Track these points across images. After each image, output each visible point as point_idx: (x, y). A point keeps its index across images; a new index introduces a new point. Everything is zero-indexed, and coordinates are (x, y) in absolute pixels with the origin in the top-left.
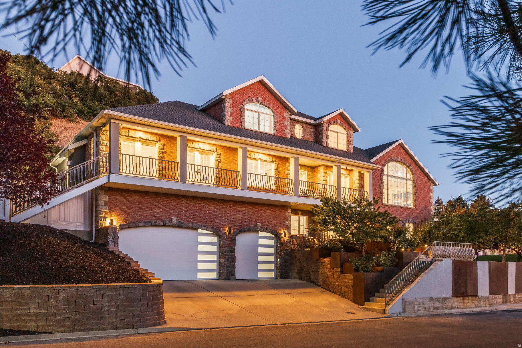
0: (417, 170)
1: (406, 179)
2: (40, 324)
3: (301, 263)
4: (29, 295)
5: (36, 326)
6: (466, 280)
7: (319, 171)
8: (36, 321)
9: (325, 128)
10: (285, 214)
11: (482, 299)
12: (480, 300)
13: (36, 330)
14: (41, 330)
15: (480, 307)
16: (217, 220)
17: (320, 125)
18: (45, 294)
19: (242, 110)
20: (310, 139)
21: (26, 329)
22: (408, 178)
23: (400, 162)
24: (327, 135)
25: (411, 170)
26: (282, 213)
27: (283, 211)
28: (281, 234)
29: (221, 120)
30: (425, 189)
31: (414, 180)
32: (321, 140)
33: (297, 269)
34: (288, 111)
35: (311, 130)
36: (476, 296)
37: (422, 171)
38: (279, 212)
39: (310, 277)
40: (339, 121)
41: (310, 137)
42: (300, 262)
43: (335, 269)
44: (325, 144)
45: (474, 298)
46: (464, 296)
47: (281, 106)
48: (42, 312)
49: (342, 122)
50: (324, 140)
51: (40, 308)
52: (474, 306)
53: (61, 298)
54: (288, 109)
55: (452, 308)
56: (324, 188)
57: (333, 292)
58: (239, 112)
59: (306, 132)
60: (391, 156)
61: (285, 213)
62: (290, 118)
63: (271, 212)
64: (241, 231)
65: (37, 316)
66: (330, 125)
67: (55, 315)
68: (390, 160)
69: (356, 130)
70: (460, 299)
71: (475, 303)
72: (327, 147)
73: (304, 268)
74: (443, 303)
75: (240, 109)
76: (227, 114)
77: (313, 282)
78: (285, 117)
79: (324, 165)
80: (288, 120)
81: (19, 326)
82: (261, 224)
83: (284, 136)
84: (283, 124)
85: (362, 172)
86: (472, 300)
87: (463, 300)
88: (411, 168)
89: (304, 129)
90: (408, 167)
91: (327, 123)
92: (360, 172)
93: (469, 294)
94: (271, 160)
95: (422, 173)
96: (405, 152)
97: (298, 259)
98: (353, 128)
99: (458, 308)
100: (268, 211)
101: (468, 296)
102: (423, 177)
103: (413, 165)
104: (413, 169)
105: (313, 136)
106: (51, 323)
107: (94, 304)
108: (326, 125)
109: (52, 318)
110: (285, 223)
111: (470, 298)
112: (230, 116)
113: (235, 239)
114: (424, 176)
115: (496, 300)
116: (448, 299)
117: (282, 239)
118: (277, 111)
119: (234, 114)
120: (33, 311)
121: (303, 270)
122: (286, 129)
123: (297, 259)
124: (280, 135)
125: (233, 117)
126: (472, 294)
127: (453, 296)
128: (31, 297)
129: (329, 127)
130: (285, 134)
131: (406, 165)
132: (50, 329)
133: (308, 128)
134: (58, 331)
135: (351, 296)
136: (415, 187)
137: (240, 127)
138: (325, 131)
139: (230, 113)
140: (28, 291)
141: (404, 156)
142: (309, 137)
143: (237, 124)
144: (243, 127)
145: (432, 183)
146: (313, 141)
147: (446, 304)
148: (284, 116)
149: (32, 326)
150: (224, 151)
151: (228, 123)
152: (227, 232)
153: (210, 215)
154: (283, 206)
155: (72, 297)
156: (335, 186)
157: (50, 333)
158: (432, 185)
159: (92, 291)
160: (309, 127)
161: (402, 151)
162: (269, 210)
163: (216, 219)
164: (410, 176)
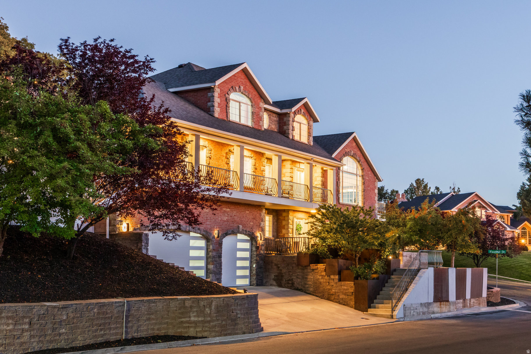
0: (366, 166)
1: (357, 175)
2: (198, 330)
3: (280, 269)
4: (190, 305)
5: (195, 332)
6: (442, 285)
7: (285, 165)
8: (195, 327)
9: (291, 119)
10: (260, 215)
11: (451, 304)
12: (451, 305)
13: (194, 335)
14: (199, 335)
15: (450, 311)
16: (208, 223)
17: (287, 115)
18: (202, 303)
19: (228, 101)
20: (274, 129)
21: (187, 335)
22: (358, 174)
23: (352, 156)
24: (293, 127)
25: (360, 165)
26: (258, 213)
27: (259, 212)
28: (257, 237)
29: (208, 110)
30: (371, 186)
31: (362, 176)
32: (287, 131)
33: (275, 276)
34: (263, 101)
35: (275, 119)
36: (448, 301)
37: (369, 166)
38: (255, 212)
39: (293, 284)
40: (303, 111)
41: (275, 128)
42: (279, 267)
43: (332, 277)
44: (291, 137)
45: (447, 303)
46: (441, 302)
47: (258, 96)
48: (200, 319)
49: (305, 112)
50: (290, 131)
51: (198, 316)
52: (446, 311)
53: (213, 307)
54: (262, 98)
55: (433, 313)
56: (291, 186)
57: (329, 299)
58: (225, 103)
59: (271, 122)
60: (346, 150)
61: (260, 213)
62: (264, 108)
63: (250, 212)
64: (226, 234)
65: (195, 323)
66: (295, 115)
67: (209, 322)
68: (345, 154)
69: (315, 120)
70: (439, 303)
71: (448, 307)
72: (293, 140)
73: (284, 274)
74: (428, 308)
75: (226, 99)
76: (216, 104)
77: (297, 289)
78: (261, 108)
79: (291, 160)
80: (263, 110)
81: (181, 332)
82: (243, 226)
83: (260, 128)
84: (259, 115)
85: (325, 169)
86: (446, 305)
87: (440, 305)
88: (361, 163)
89: (270, 118)
90: (359, 162)
91: (293, 113)
92: (322, 169)
93: (444, 300)
94: (250, 156)
95: (369, 169)
96: (356, 146)
97: (276, 265)
98: (313, 118)
99: (437, 313)
100: (247, 212)
101: (443, 301)
102: (370, 173)
103: (363, 160)
104: (363, 164)
105: (277, 126)
106: (207, 329)
107: (233, 312)
108: (292, 115)
109: (207, 325)
110: (260, 224)
111: (444, 303)
112: (218, 107)
113: (222, 243)
114: (371, 171)
115: (459, 305)
116: (431, 304)
117: (258, 241)
118: (254, 101)
119: (221, 104)
120: (192, 319)
121: (282, 276)
122: (261, 121)
123: (273, 264)
124: (256, 127)
125: (220, 108)
126: (446, 300)
127: (434, 302)
128: (191, 307)
129: (294, 117)
130: (261, 126)
131: (357, 159)
132: (205, 334)
133: (273, 117)
134: (211, 336)
135: (353, 303)
136: (364, 183)
137: (226, 119)
138: (291, 122)
139: (218, 103)
140: (190, 302)
141: (356, 150)
142: (273, 127)
143: (223, 115)
144: (228, 119)
145: (377, 179)
146: (277, 131)
147: (430, 309)
148: (260, 106)
149: (192, 332)
150: (214, 146)
151: (216, 115)
152: (216, 236)
153: (203, 217)
154: (258, 206)
155: (220, 306)
156: (307, 186)
157: (206, 337)
158: (377, 180)
159: (233, 301)
160: (274, 115)
161: (354, 144)
162: (248, 210)
163: (207, 221)
164: (360, 172)
